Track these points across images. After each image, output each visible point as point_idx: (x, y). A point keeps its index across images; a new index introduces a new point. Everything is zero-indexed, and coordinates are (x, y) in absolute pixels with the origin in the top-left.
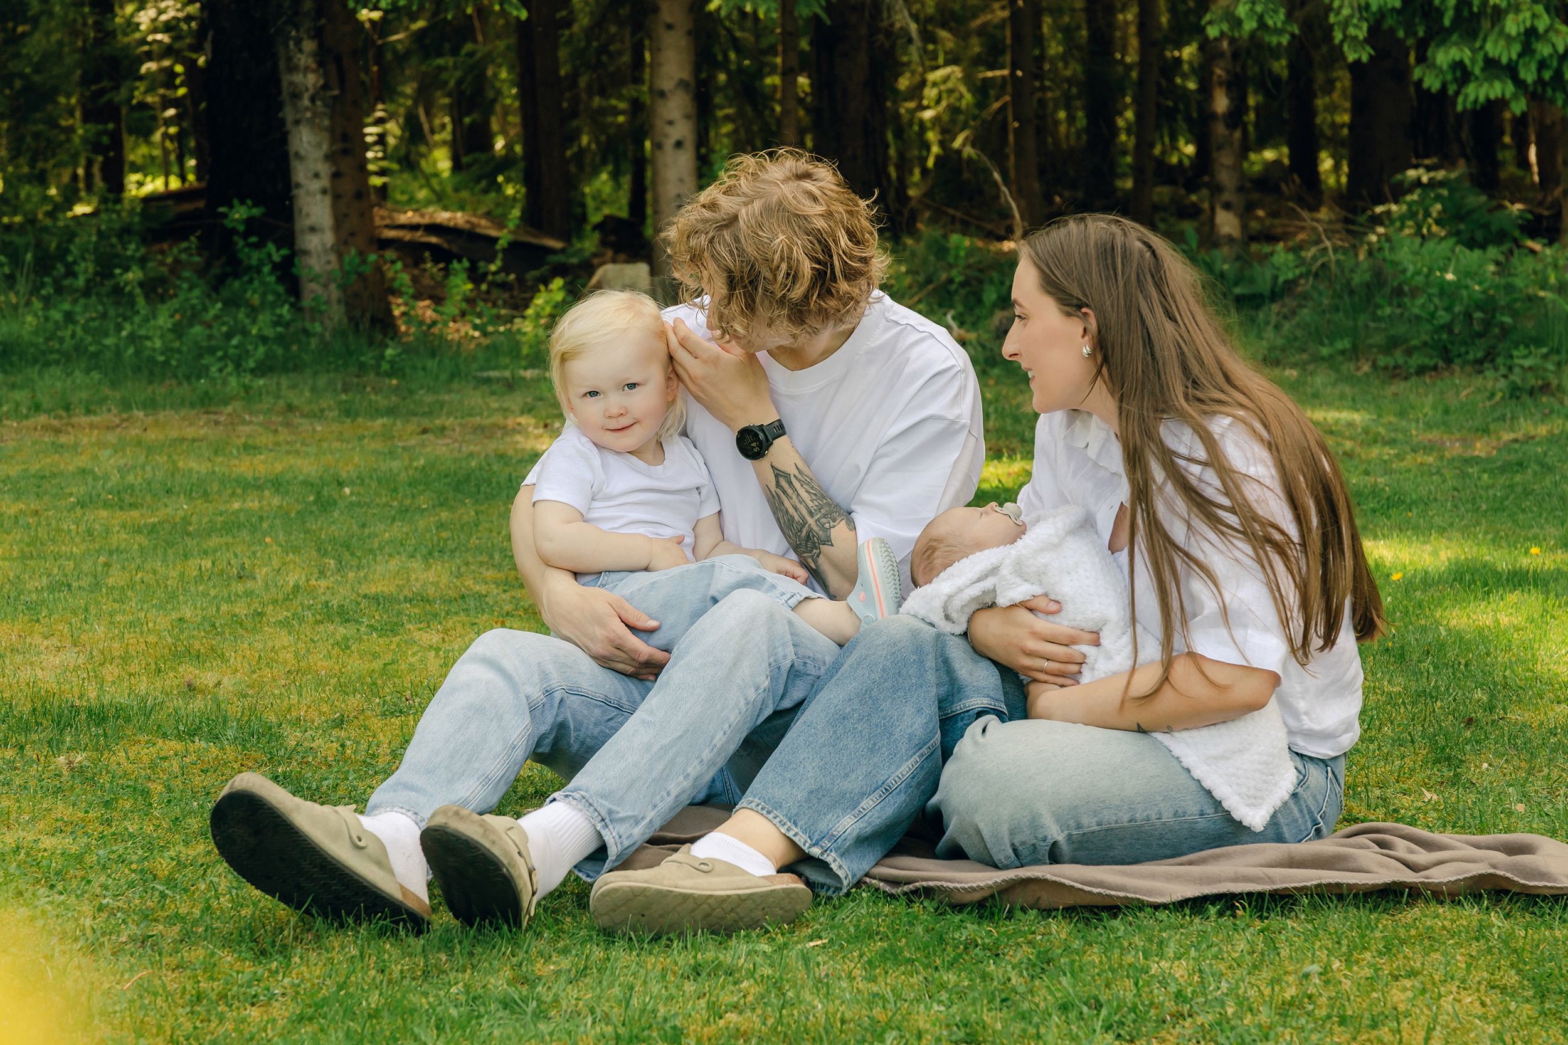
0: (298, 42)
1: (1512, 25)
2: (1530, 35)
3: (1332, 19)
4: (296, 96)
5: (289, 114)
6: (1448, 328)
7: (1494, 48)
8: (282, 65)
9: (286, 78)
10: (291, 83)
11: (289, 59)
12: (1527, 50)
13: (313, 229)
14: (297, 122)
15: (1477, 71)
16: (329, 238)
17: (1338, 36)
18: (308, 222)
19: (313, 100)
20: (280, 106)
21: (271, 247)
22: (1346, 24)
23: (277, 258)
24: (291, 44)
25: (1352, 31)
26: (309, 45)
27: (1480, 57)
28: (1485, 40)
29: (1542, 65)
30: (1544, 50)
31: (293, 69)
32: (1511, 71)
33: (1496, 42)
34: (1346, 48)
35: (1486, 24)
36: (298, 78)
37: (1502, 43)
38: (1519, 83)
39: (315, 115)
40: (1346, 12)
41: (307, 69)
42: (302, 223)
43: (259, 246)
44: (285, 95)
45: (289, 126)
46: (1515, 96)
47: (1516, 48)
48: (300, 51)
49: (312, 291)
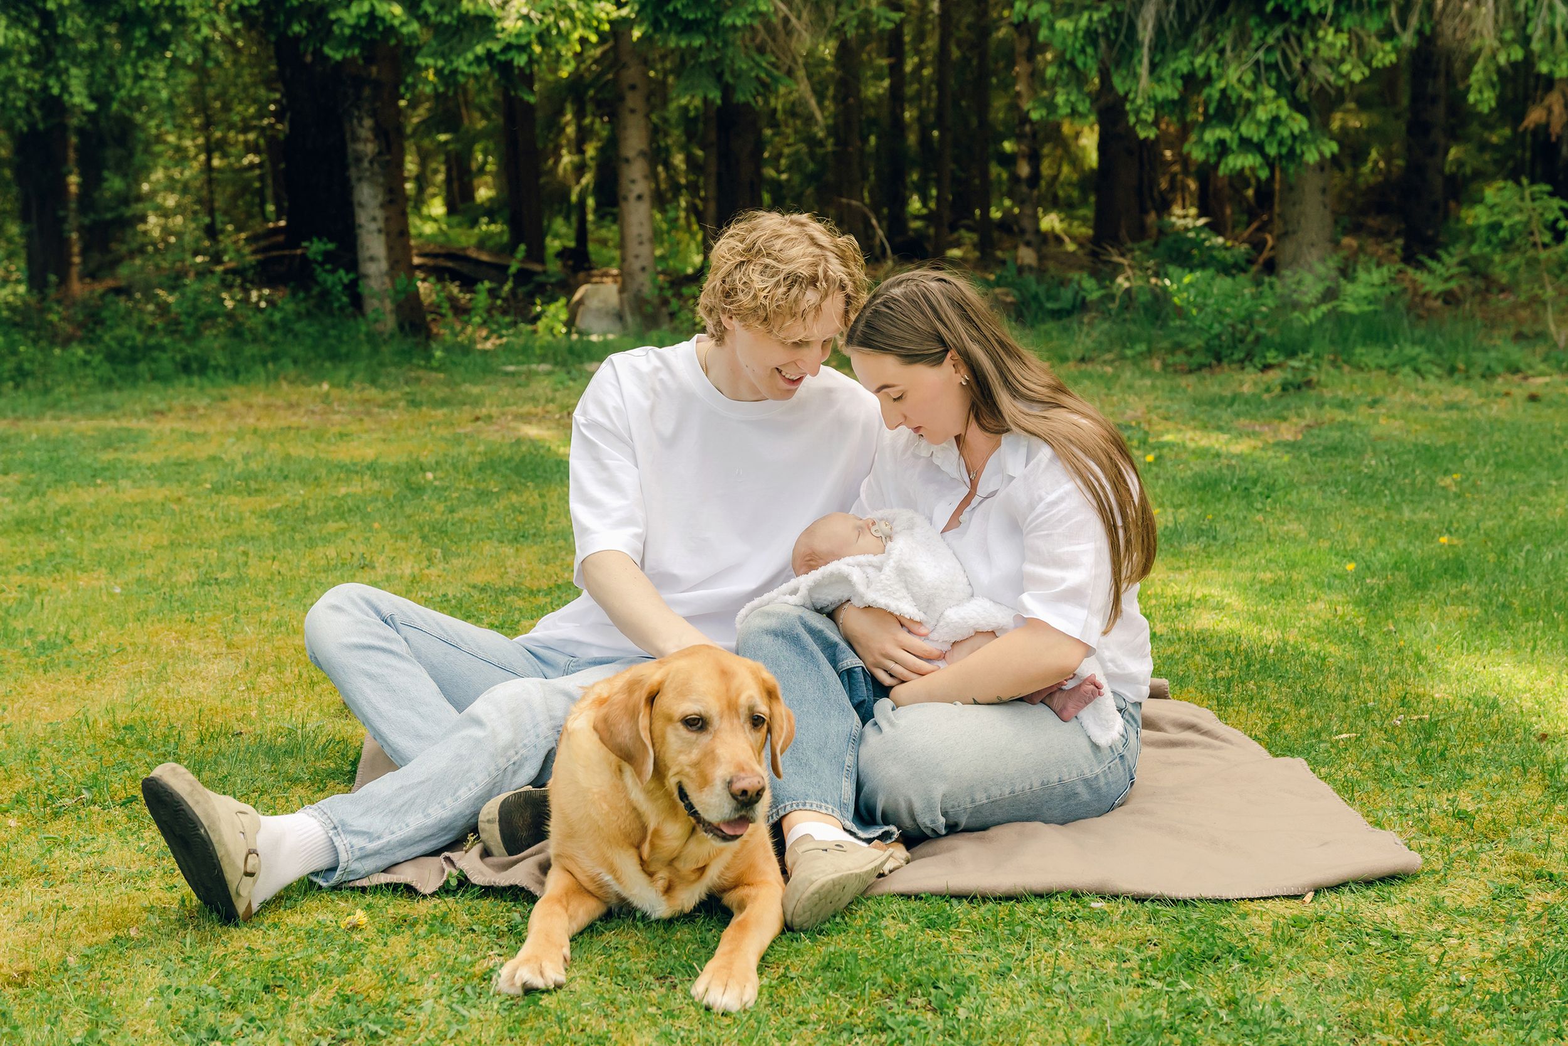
0: (360, 119)
1: (1262, 113)
2: (1275, 121)
3: (1128, 107)
4: (359, 160)
5: (353, 173)
6: (1218, 336)
7: (1248, 130)
8: (348, 136)
9: (351, 147)
10: (355, 151)
11: (353, 133)
12: (1272, 132)
13: (372, 259)
14: (360, 179)
15: (1234, 146)
16: (384, 265)
17: (1132, 120)
18: (367, 254)
19: (371, 162)
20: (345, 167)
21: (341, 272)
22: (1137, 112)
23: (346, 280)
24: (355, 121)
25: (1143, 116)
26: (368, 122)
27: (1236, 136)
28: (1239, 125)
29: (1281, 143)
30: (1284, 132)
31: (356, 139)
32: (1259, 148)
33: (1248, 126)
34: (1138, 128)
35: (1240, 112)
36: (360, 147)
37: (1253, 126)
38: (1265, 156)
39: (373, 174)
40: (1139, 101)
41: (366, 140)
42: (363, 254)
43: (333, 271)
44: (350, 158)
45: (354, 182)
46: (1261, 166)
47: (1264, 131)
48: (362, 126)
49: (372, 305)
